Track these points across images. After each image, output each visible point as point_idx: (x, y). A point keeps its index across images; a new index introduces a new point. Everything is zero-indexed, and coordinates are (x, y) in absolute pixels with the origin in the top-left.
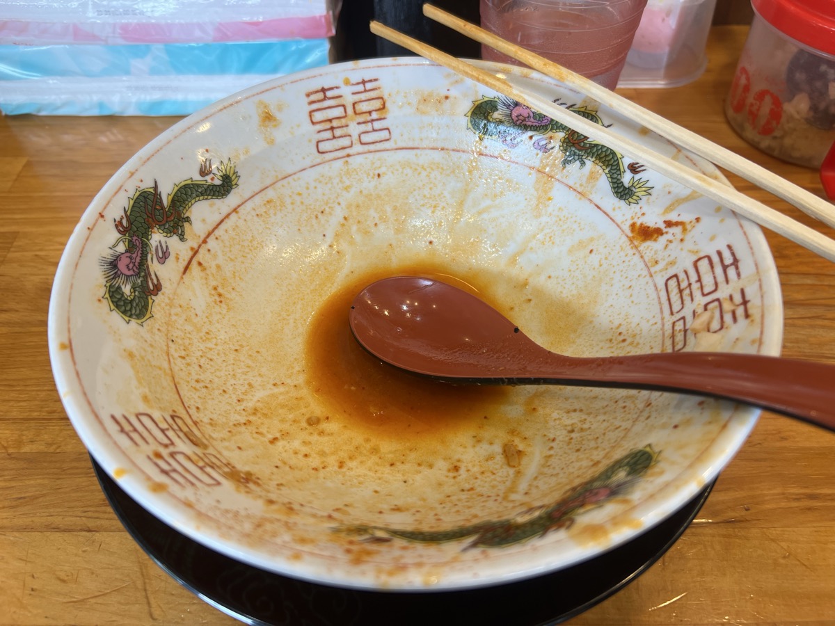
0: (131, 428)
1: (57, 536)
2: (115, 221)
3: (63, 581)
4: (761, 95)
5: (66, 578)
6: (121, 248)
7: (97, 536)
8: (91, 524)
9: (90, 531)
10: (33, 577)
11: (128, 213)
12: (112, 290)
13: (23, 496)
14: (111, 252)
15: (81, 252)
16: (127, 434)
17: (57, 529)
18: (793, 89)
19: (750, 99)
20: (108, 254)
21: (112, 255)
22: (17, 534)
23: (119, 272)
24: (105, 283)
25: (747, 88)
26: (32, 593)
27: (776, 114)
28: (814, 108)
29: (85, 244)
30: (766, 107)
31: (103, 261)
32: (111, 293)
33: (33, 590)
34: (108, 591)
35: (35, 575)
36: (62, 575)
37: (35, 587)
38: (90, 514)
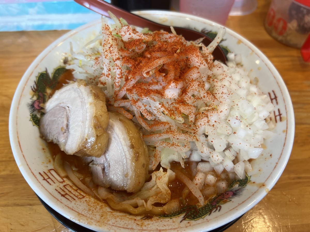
0: (48, 177)
1: (19, 207)
2: (31, 87)
3: (23, 225)
4: (279, 20)
5: (24, 224)
6: (35, 98)
7: (34, 207)
8: (31, 202)
9: (31, 205)
10: (11, 224)
11: (37, 83)
12: (33, 117)
13: (3, 192)
14: (31, 100)
15: (19, 102)
16: (46, 180)
17: (18, 205)
18: (291, 18)
19: (275, 21)
20: (30, 101)
21: (32, 102)
22: (2, 208)
23: (35, 109)
24: (30, 114)
25: (273, 17)
26: (11, 230)
27: (285, 28)
28: (299, 25)
29: (20, 99)
30: (281, 25)
31: (28, 105)
32: (33, 118)
33: (11, 229)
34: (40, 228)
35: (11, 223)
36: (22, 223)
37: (12, 228)
38: (30, 199)
